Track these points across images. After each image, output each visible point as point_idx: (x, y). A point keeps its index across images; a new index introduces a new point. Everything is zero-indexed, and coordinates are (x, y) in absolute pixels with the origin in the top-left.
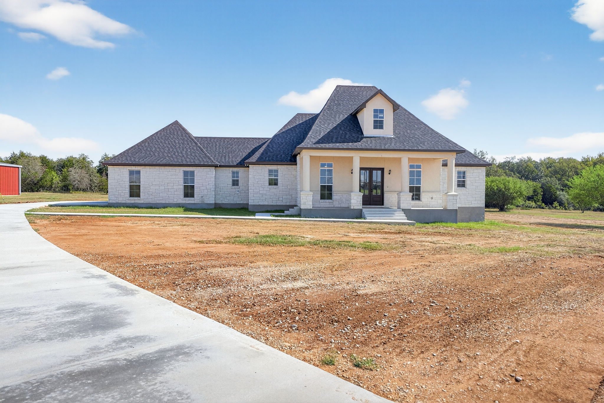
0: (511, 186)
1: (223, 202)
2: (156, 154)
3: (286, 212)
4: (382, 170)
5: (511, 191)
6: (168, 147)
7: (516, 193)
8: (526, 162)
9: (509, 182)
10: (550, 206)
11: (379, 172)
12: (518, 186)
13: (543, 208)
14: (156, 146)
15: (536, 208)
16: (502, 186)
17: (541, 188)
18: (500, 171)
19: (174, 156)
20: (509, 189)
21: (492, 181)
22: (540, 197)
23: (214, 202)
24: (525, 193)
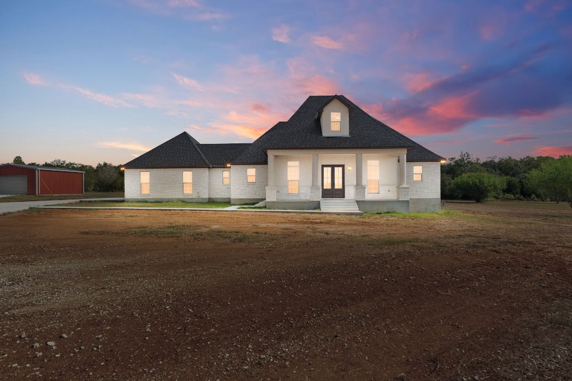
0: (486, 180)
1: (216, 197)
2: (163, 159)
3: (257, 205)
4: (343, 166)
5: (486, 185)
6: (173, 152)
7: (491, 187)
8: (506, 160)
9: (483, 177)
10: (528, 198)
11: (341, 169)
12: (492, 180)
13: (521, 200)
14: (164, 152)
15: (515, 199)
16: (477, 181)
17: (519, 182)
18: (482, 168)
19: (176, 160)
20: (484, 183)
21: (469, 177)
22: (518, 190)
23: (207, 197)
24: (499, 187)
